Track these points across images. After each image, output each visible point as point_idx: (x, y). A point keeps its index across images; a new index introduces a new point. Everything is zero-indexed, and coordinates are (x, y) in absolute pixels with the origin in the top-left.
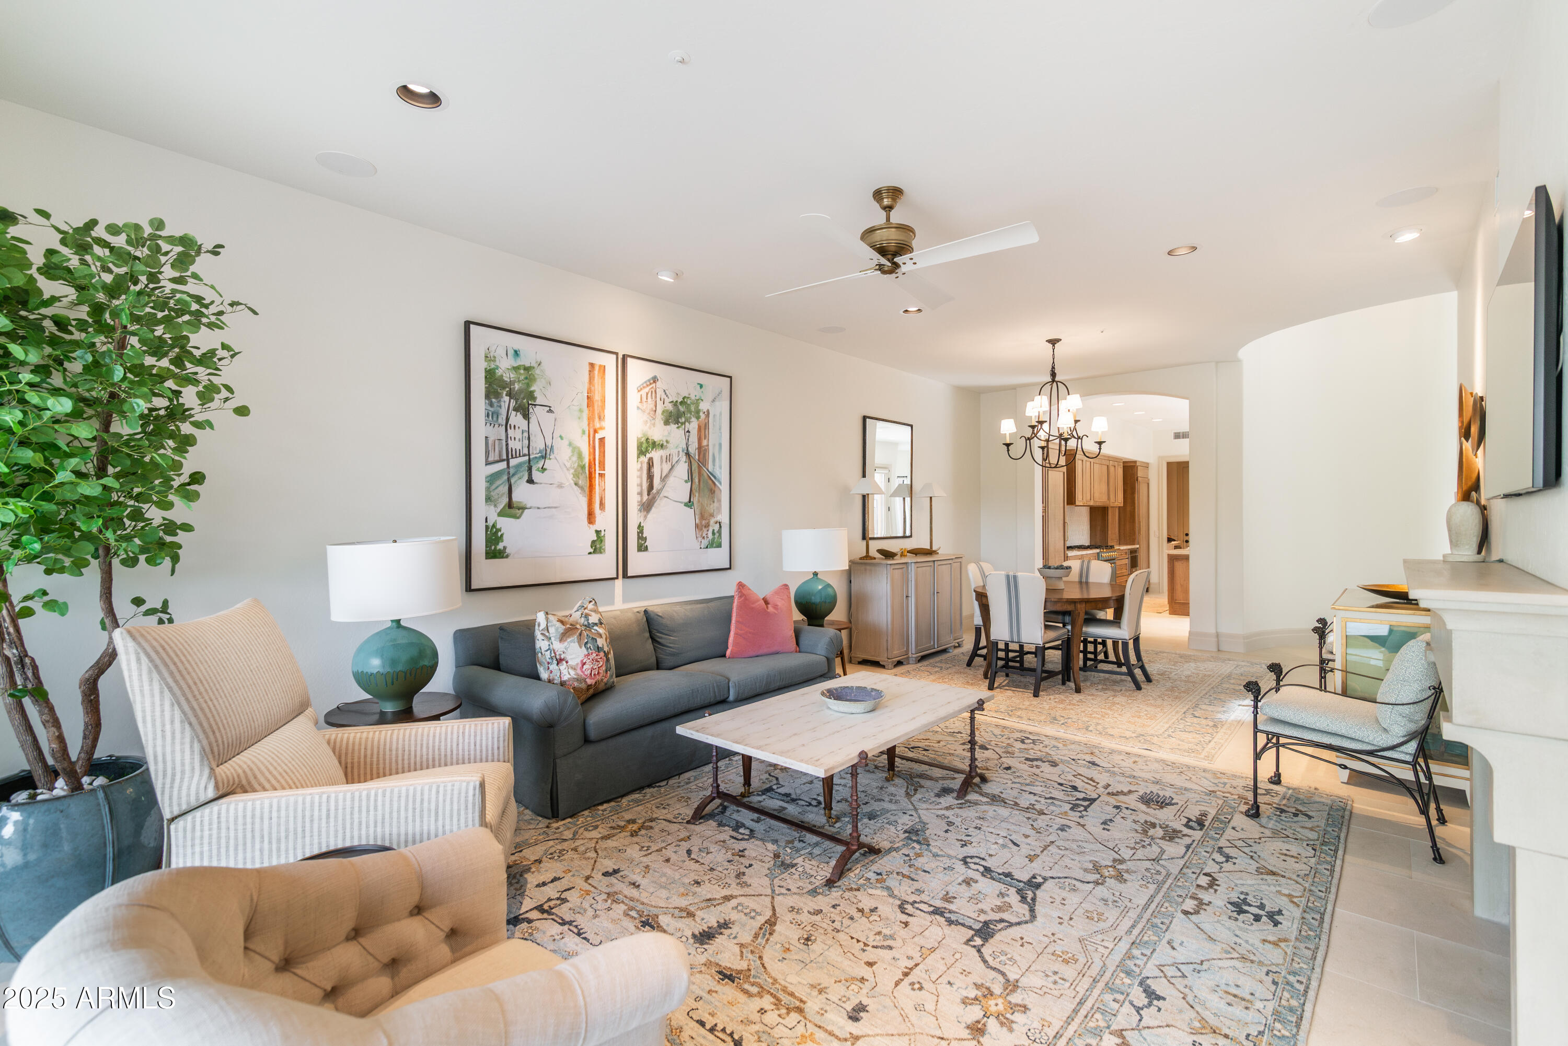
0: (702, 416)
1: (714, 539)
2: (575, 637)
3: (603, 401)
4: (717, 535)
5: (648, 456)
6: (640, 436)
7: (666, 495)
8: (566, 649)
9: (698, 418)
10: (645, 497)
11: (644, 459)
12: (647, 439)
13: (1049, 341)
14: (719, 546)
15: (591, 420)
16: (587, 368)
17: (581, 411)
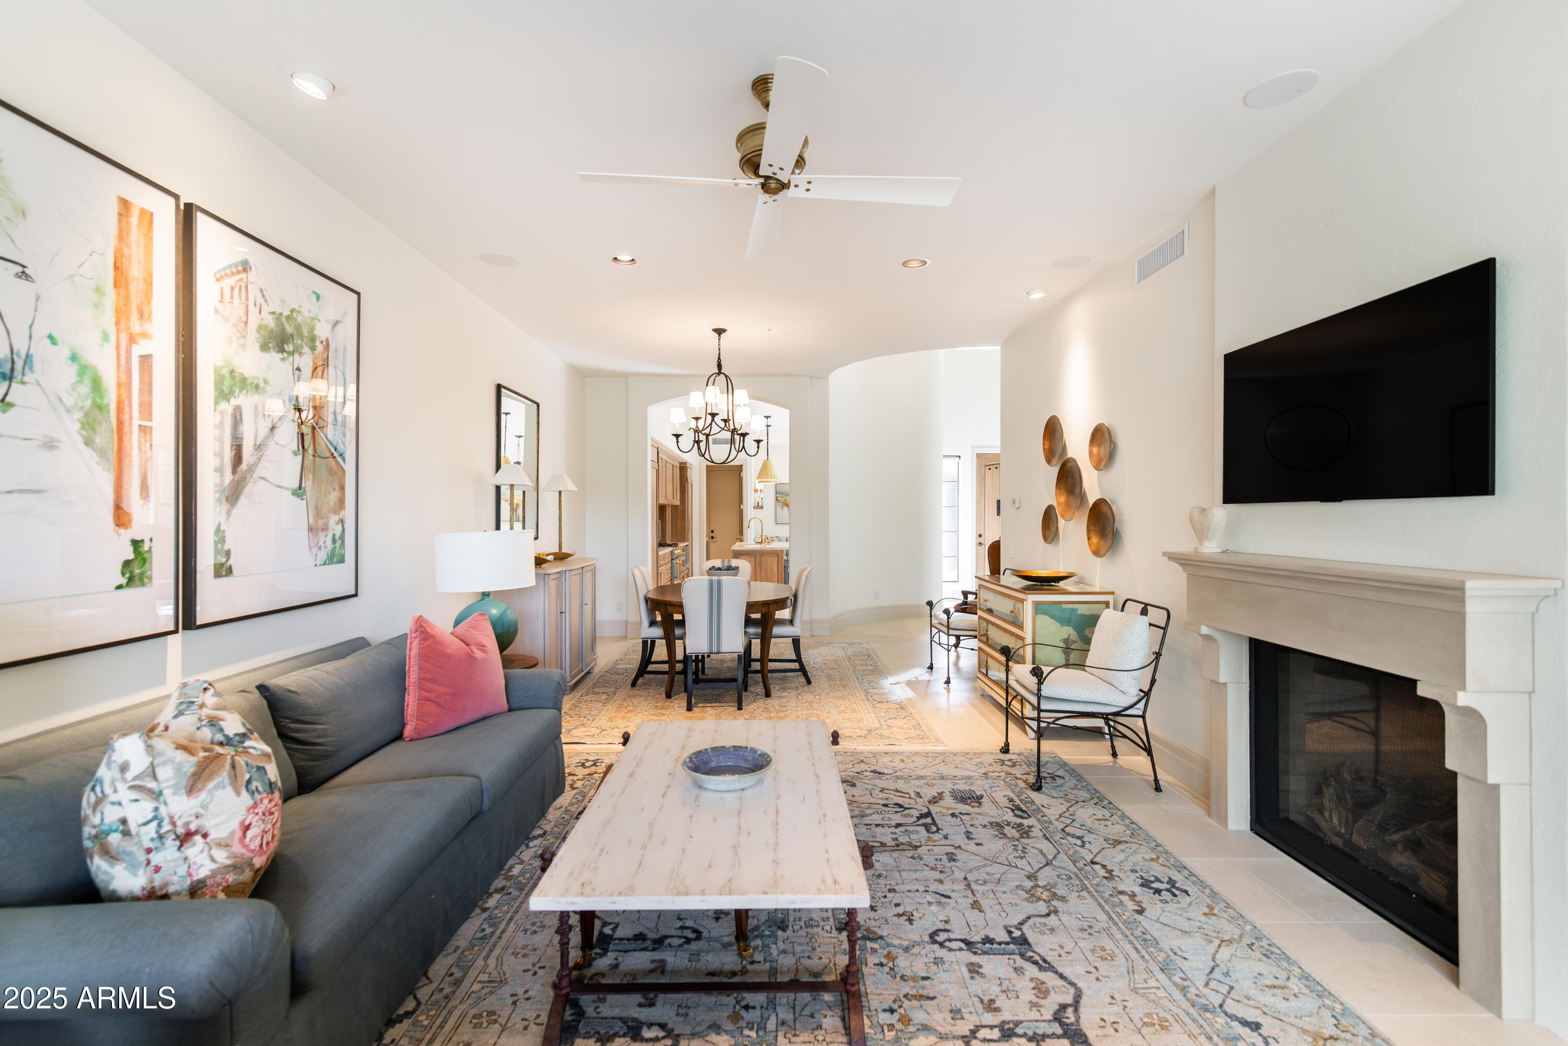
0: (320, 348)
1: (334, 549)
2: (224, 776)
3: (149, 281)
4: (339, 542)
5: (234, 402)
6: (219, 364)
7: (262, 475)
8: (204, 806)
9: (313, 348)
10: (228, 477)
11: (227, 408)
12: (232, 372)
13: (715, 330)
14: (342, 560)
15: (121, 314)
16: (114, 208)
17: (99, 290)
